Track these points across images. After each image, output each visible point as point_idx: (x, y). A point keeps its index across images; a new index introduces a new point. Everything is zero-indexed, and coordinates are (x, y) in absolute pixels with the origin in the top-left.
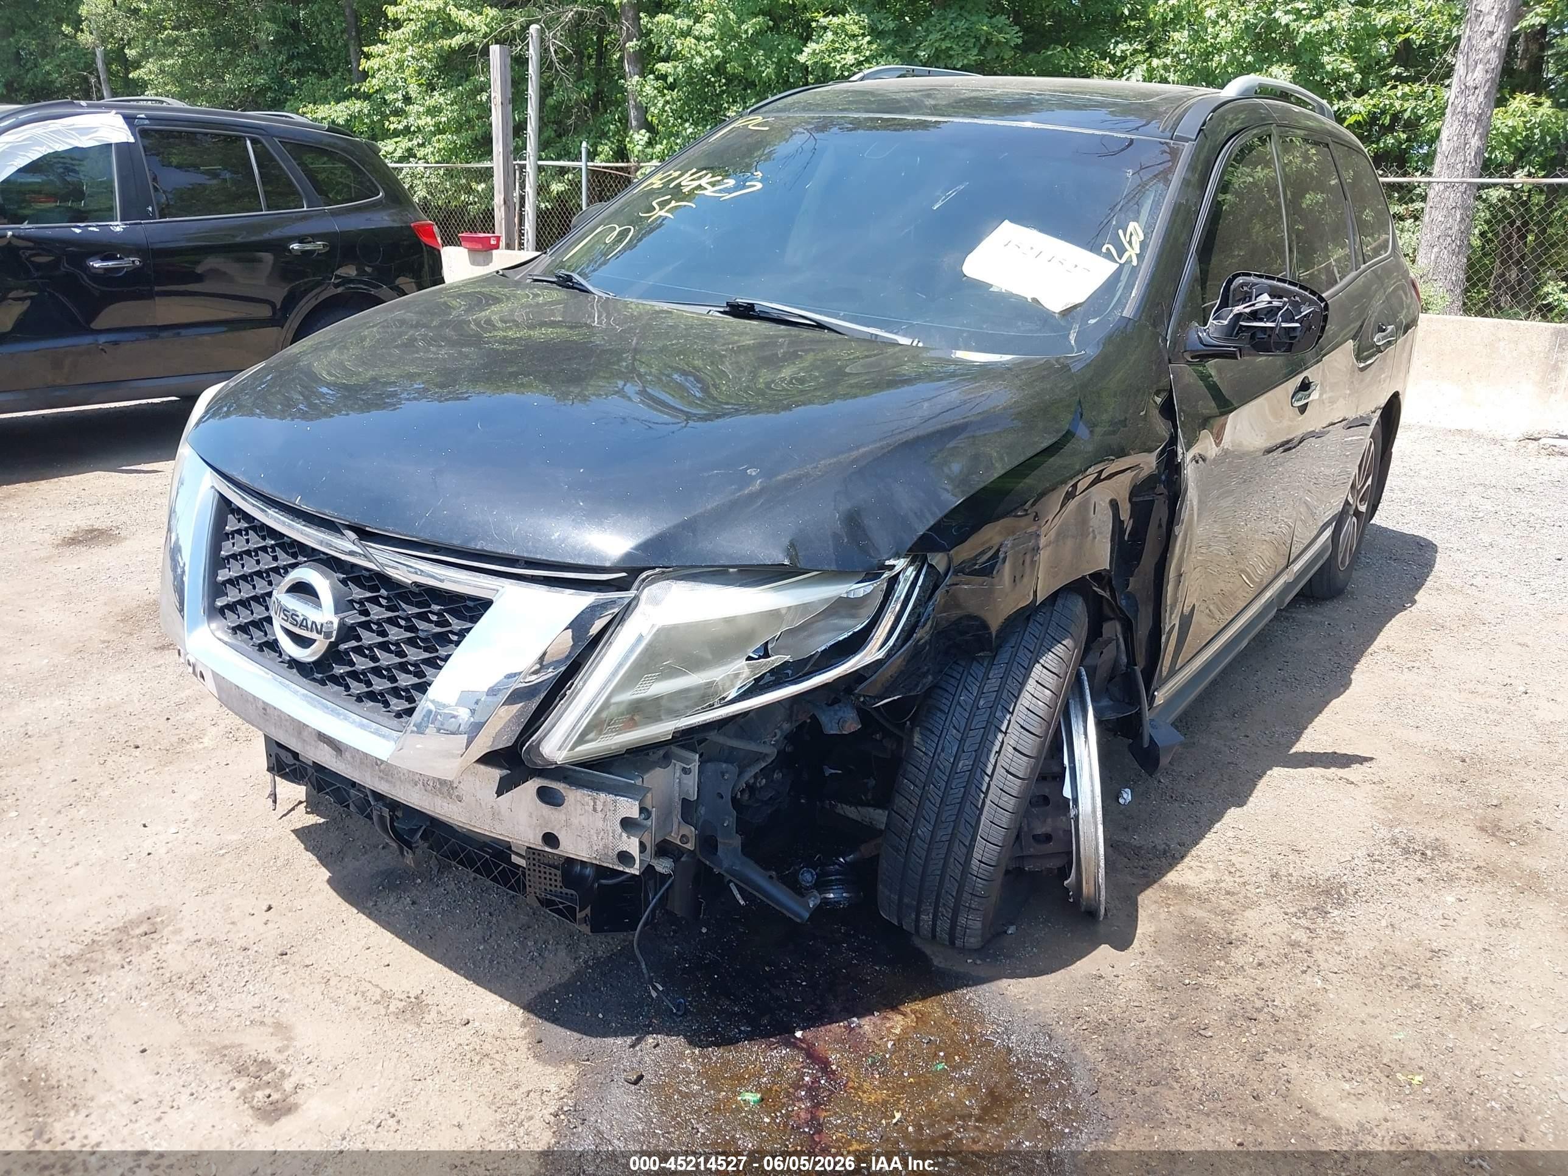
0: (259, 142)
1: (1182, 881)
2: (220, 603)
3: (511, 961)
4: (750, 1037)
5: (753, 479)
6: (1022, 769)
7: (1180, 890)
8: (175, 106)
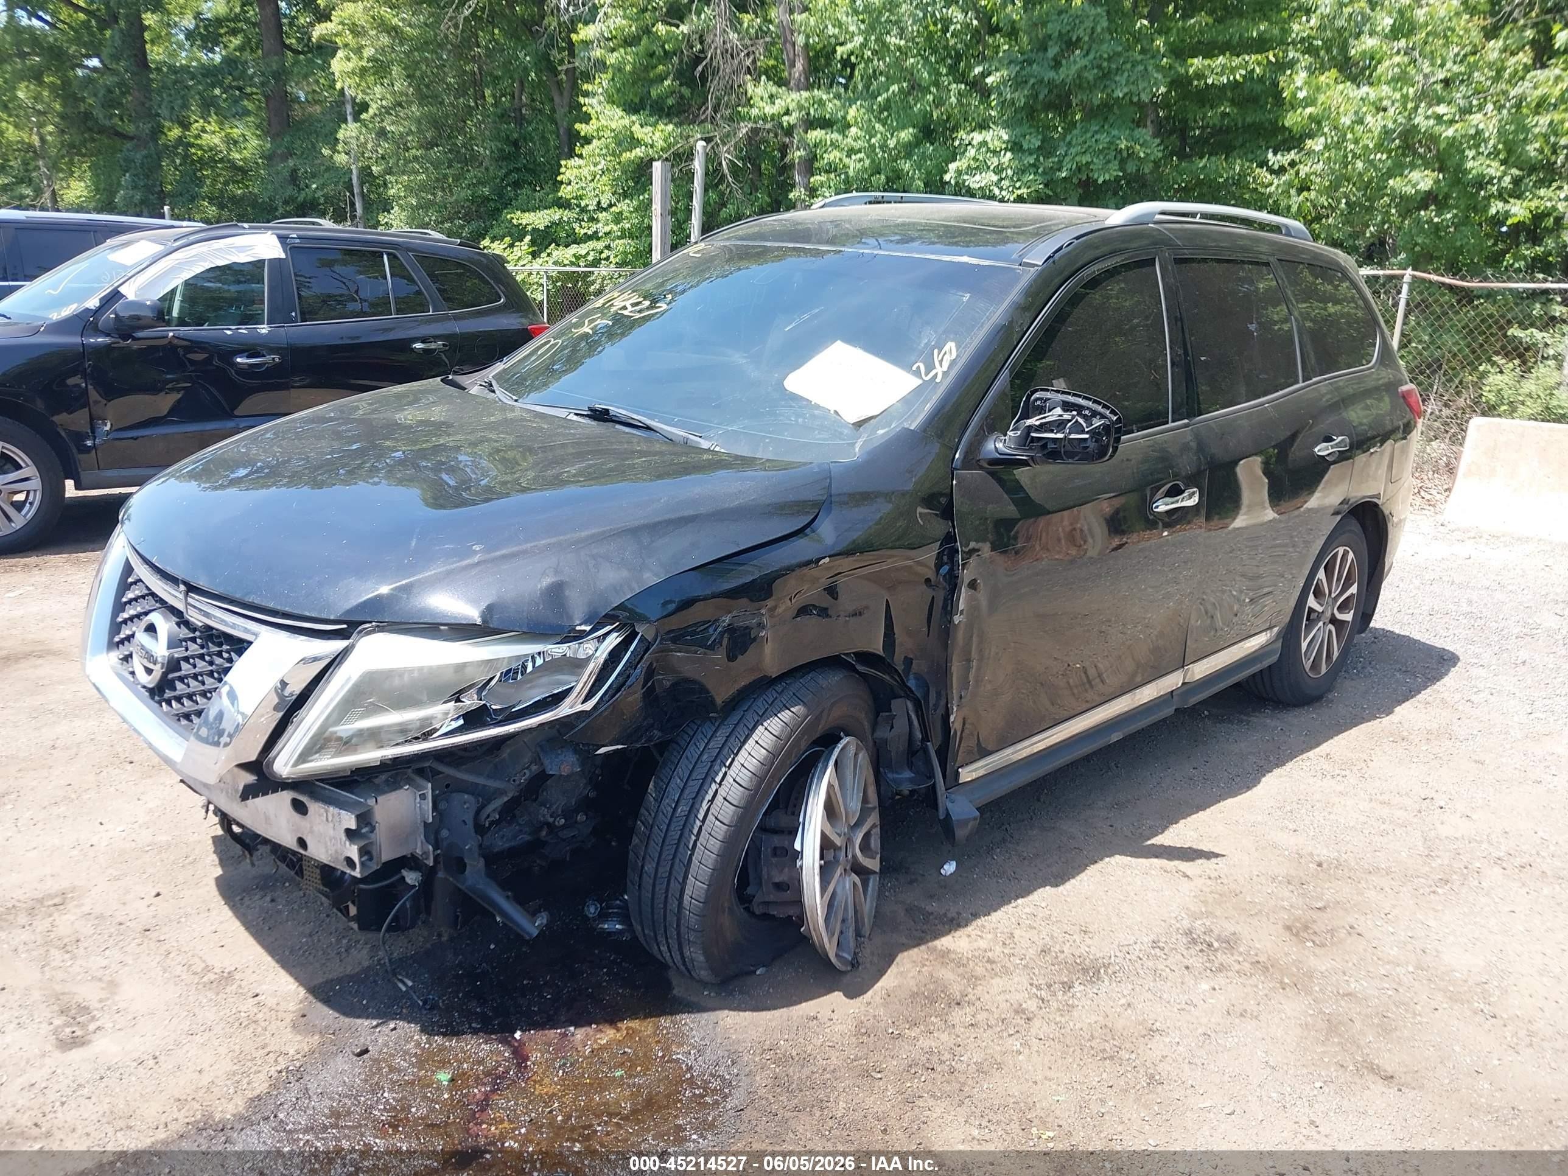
0: (395, 257)
1: (952, 947)
2: (117, 639)
3: (320, 953)
4: (475, 1032)
5: (475, 552)
6: (728, 817)
7: (945, 954)
8: (327, 227)
